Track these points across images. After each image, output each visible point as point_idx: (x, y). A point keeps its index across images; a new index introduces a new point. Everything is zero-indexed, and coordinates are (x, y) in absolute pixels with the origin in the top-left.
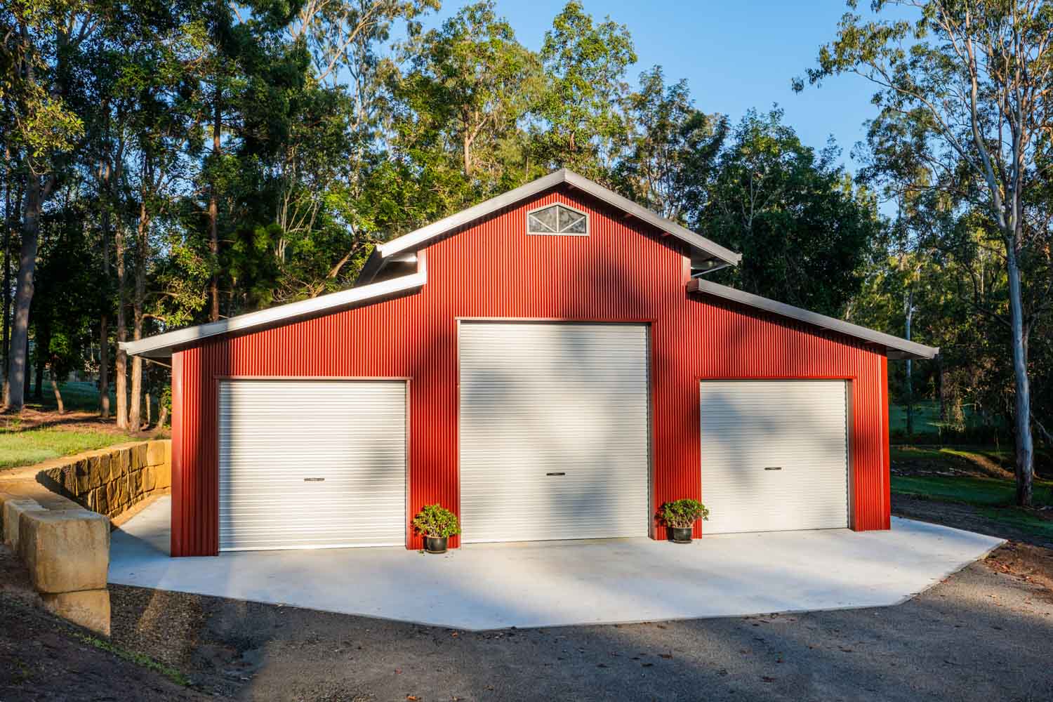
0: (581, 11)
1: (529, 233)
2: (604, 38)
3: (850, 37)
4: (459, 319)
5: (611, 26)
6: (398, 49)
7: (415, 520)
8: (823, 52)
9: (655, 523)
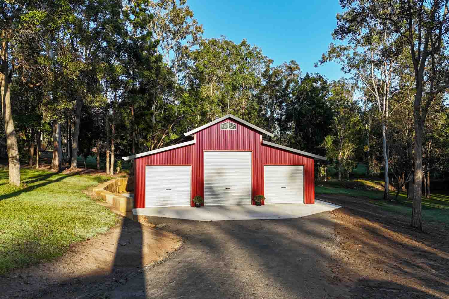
0: (246, 43)
1: (221, 129)
2: (254, 52)
3: (333, 50)
4: (204, 150)
5: (256, 48)
6: (189, 42)
7: (193, 200)
8: (323, 55)
9: (252, 201)
